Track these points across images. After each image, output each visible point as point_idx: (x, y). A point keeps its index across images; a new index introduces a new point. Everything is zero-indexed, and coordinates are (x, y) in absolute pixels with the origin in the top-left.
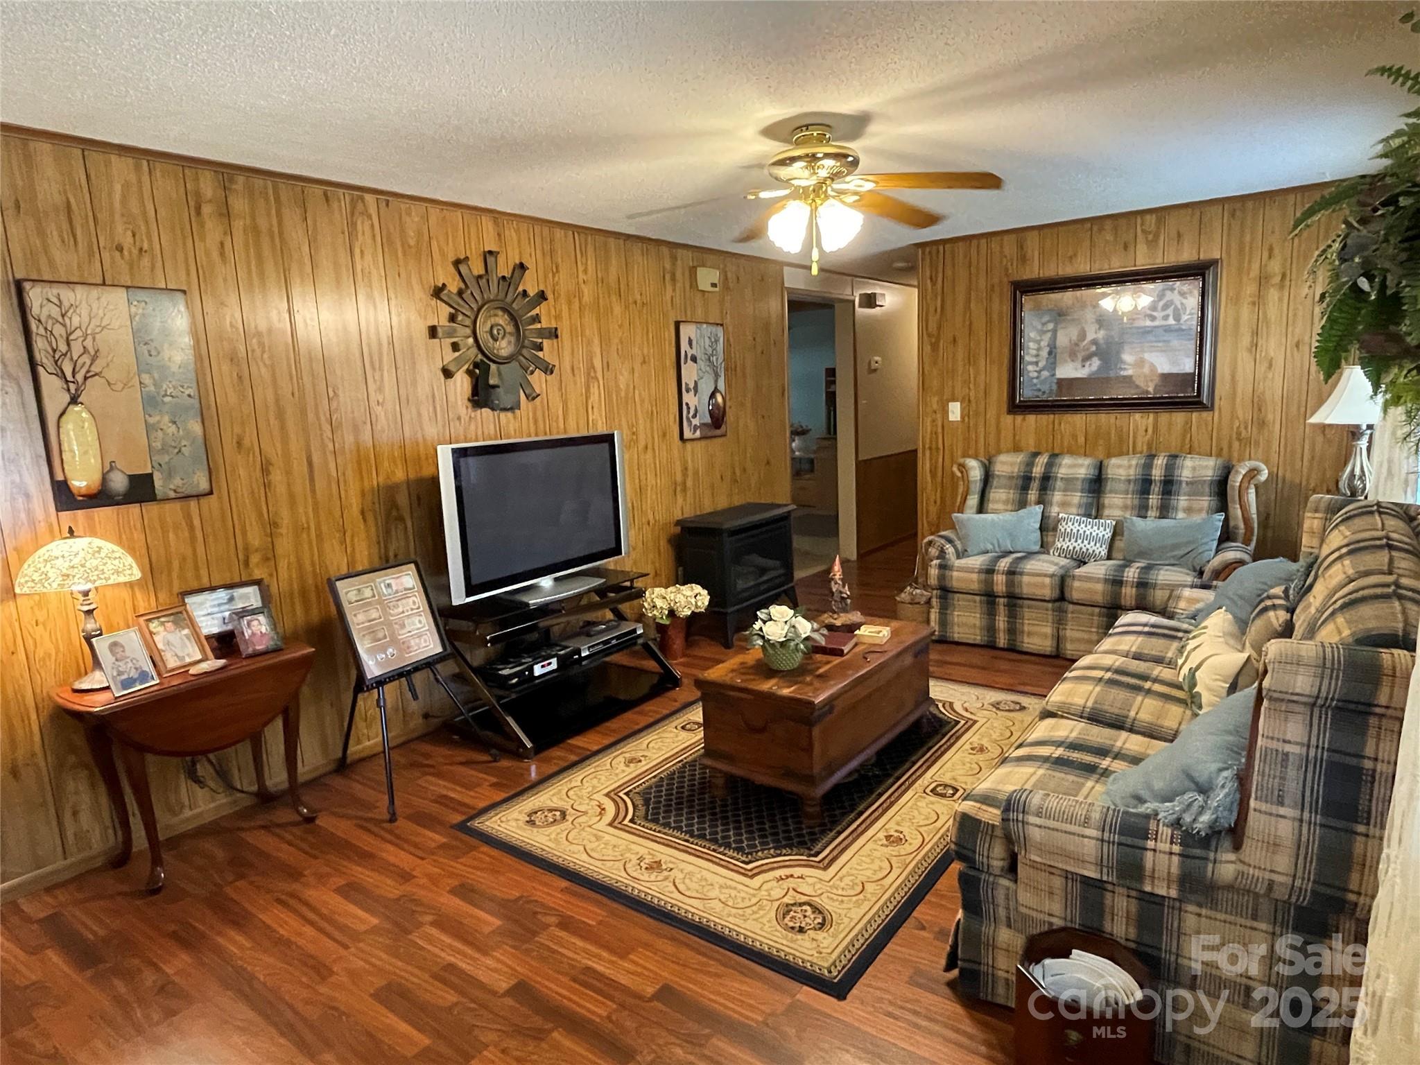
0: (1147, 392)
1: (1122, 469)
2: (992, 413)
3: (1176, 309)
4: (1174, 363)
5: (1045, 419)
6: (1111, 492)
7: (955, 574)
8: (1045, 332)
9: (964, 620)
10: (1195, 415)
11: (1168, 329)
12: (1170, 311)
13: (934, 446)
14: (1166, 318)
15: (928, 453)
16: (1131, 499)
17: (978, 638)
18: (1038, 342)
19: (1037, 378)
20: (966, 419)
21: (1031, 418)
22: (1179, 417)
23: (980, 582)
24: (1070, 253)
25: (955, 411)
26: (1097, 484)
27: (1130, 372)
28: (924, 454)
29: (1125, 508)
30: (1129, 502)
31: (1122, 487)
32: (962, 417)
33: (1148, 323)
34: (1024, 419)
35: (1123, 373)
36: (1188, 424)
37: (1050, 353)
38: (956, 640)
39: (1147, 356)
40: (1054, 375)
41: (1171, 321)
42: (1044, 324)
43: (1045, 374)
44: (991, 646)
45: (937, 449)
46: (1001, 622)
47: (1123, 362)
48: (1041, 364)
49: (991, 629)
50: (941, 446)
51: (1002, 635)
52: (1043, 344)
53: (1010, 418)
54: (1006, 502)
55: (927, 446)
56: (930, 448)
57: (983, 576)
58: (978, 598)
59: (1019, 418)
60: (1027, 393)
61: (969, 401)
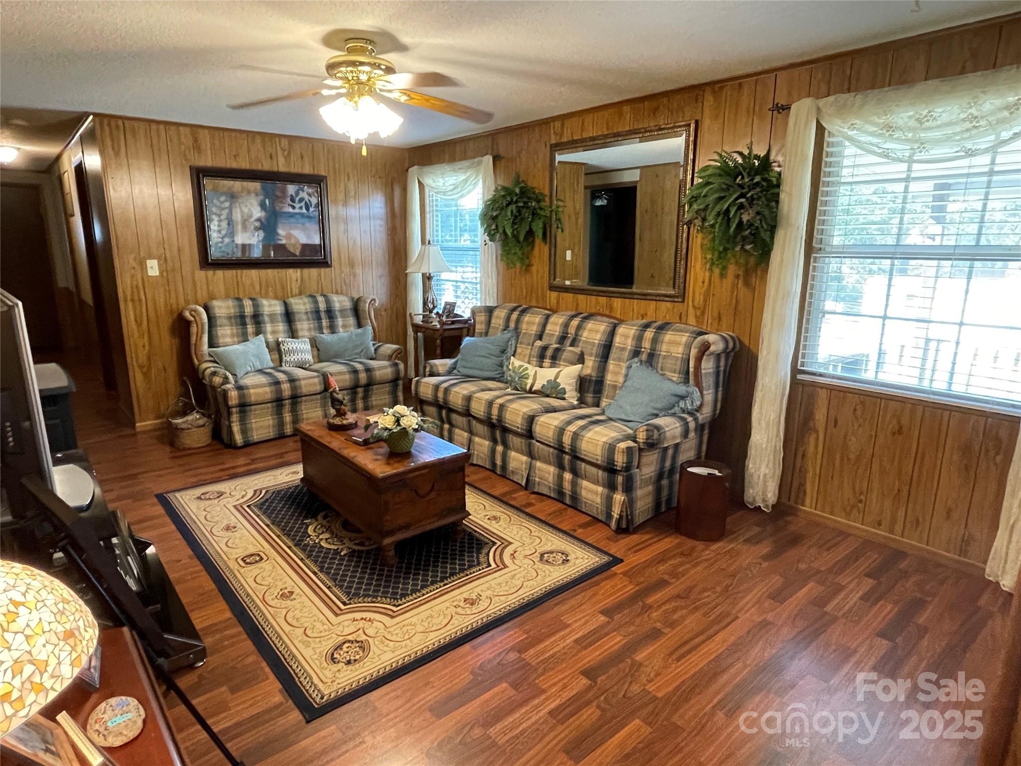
0: (294, 255)
1: (301, 305)
2: (187, 269)
3: (306, 203)
4: (308, 237)
5: (230, 273)
6: (299, 321)
7: (252, 391)
8: (224, 209)
9: (259, 424)
10: (322, 270)
11: (302, 215)
12: (303, 204)
13: (136, 298)
14: (301, 208)
15: (130, 305)
16: (313, 324)
17: (271, 434)
18: (219, 216)
19: (222, 242)
20: (165, 274)
21: (220, 273)
22: (314, 272)
23: (271, 392)
24: (234, 153)
25: (153, 268)
26: (289, 317)
27: (284, 242)
28: (126, 305)
29: (310, 329)
30: (312, 326)
31: (304, 317)
32: (161, 272)
33: (291, 210)
34: (214, 274)
35: (279, 242)
36: (320, 275)
37: (229, 224)
38: (256, 440)
39: (292, 232)
40: (233, 241)
41: (304, 211)
42: (222, 203)
43: (227, 240)
44: (281, 436)
45: (140, 300)
46: (288, 417)
47: (278, 234)
48: (223, 232)
49: (281, 424)
50: (143, 297)
51: (288, 426)
52: (223, 217)
53: (203, 273)
54: (232, 336)
55: (129, 298)
56: (132, 300)
57: (273, 388)
58: (269, 405)
59: (210, 273)
60: (214, 253)
61: (166, 259)
